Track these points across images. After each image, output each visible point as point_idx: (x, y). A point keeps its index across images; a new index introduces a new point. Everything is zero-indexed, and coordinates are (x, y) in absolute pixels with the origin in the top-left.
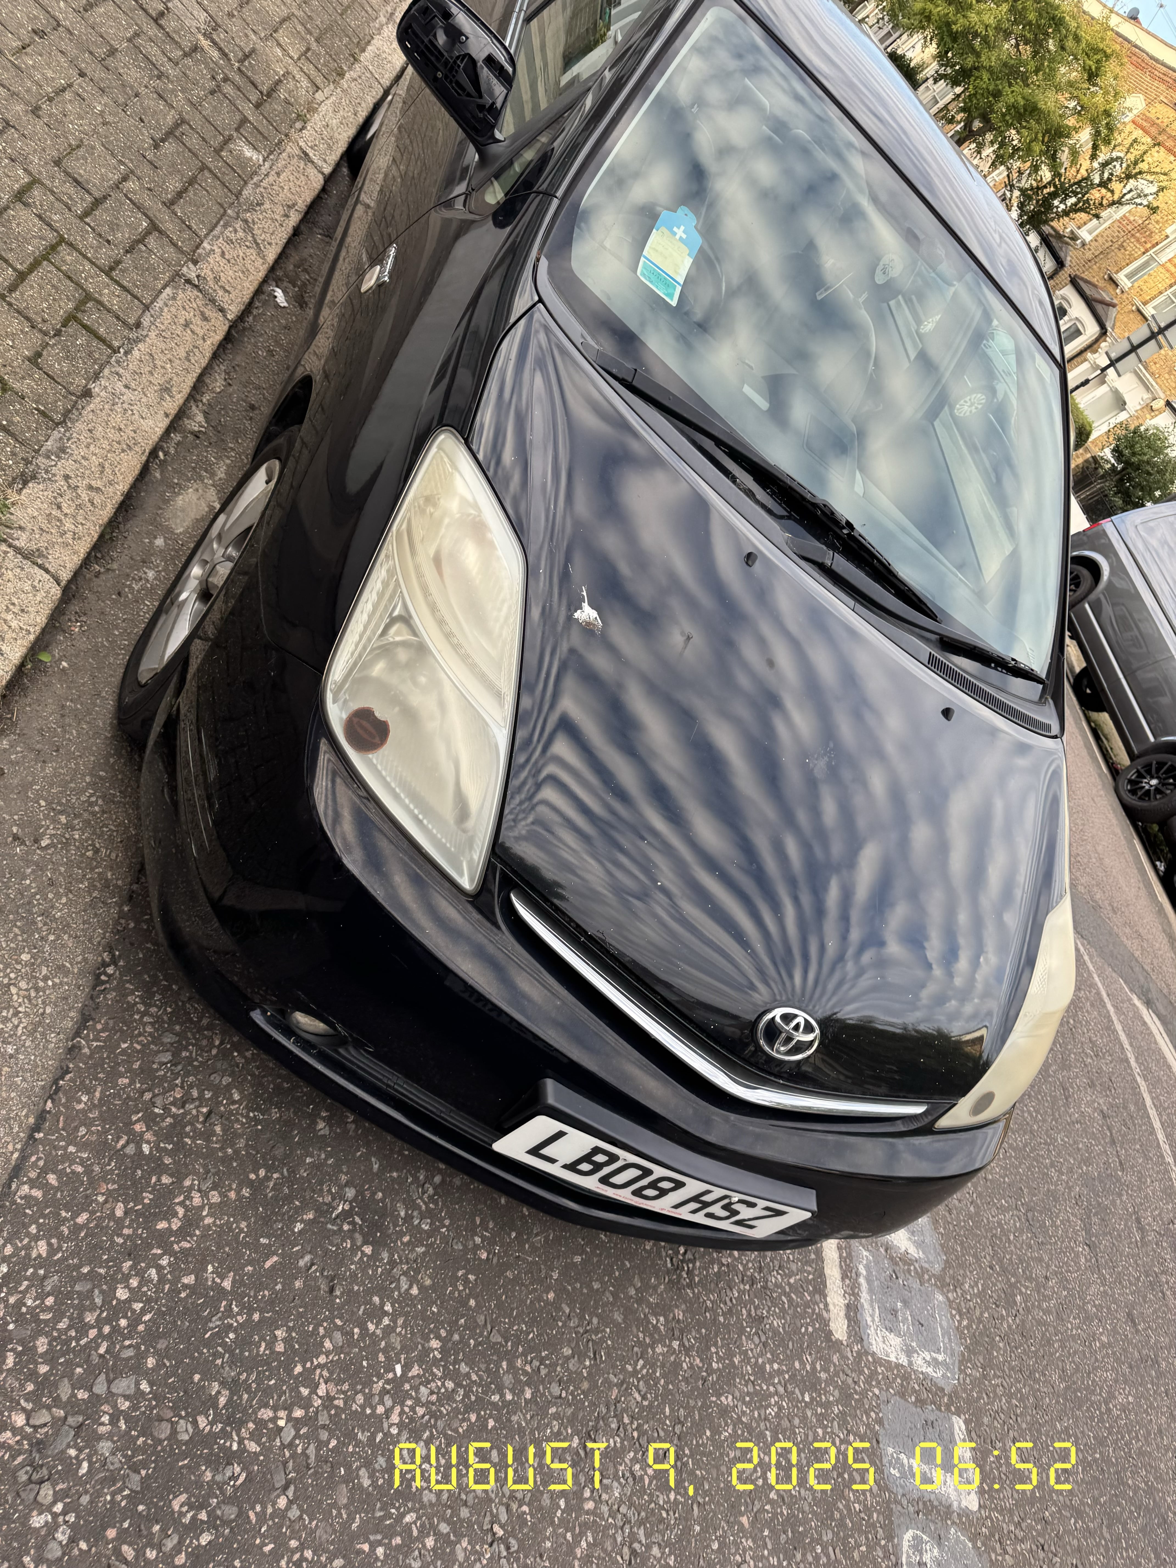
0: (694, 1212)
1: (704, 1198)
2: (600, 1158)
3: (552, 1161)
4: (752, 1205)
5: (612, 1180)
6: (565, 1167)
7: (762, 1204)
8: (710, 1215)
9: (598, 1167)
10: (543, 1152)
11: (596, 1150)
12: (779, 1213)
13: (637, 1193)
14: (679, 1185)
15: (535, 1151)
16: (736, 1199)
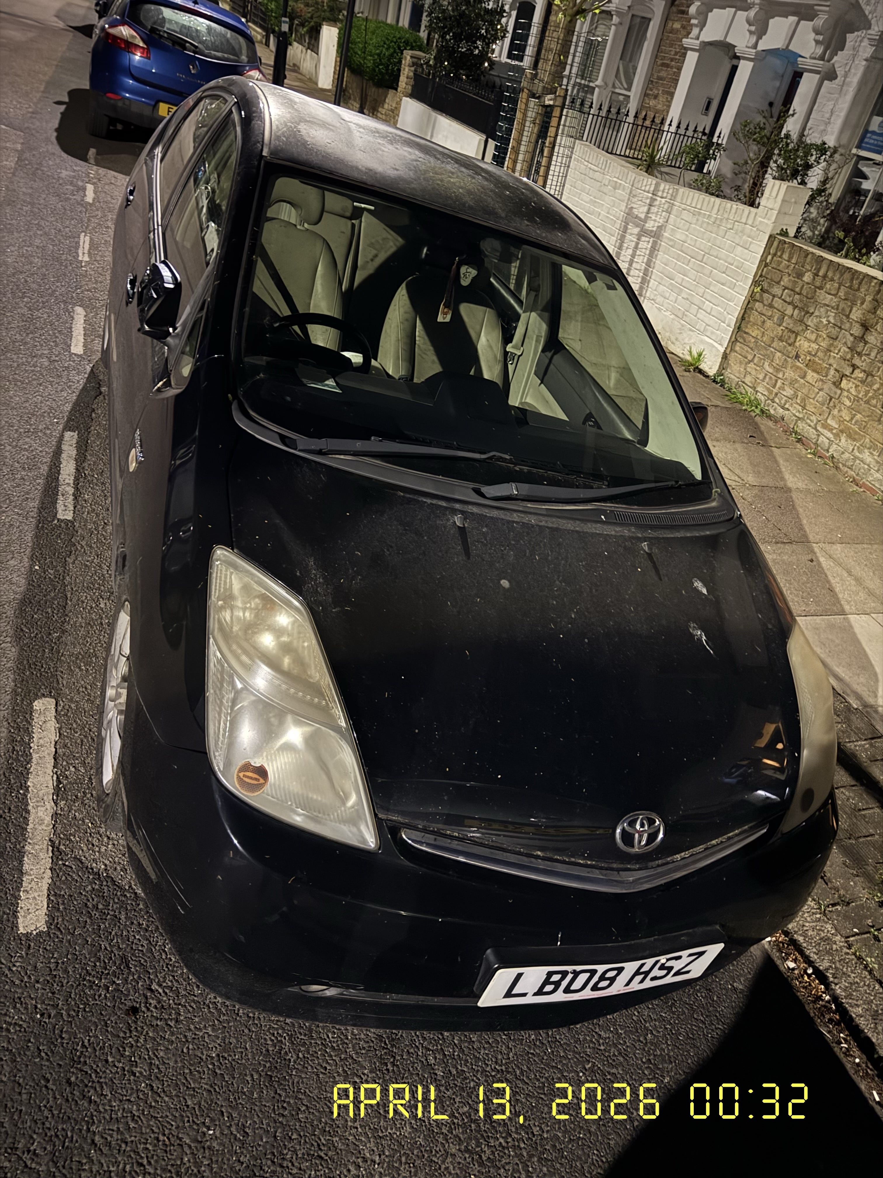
0: (642, 981)
2: (556, 978)
3: (524, 995)
4: (679, 958)
6: (535, 994)
7: (685, 953)
9: (557, 984)
10: (514, 992)
11: (550, 974)
12: (701, 954)
13: (595, 988)
14: (620, 970)
15: (509, 994)
16: (665, 960)
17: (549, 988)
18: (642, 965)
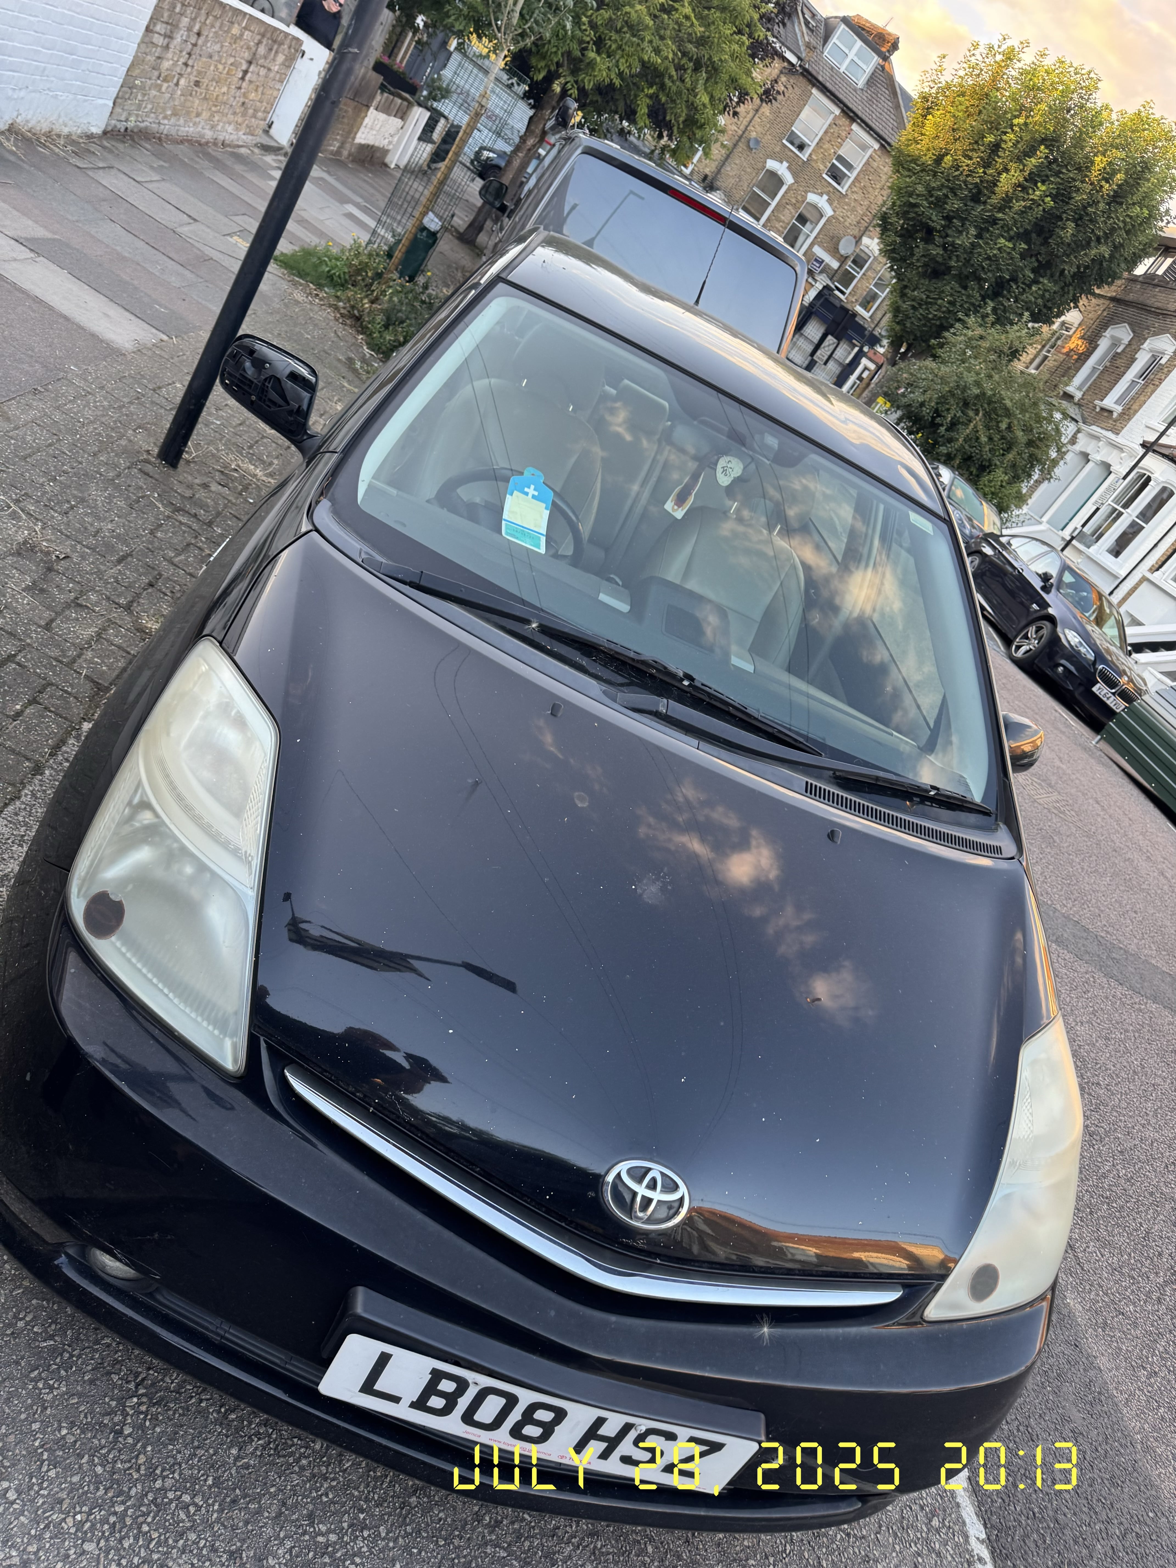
0: (605, 1455)
1: (601, 1432)
2: (447, 1386)
3: (396, 1400)
4: (671, 1437)
5: (478, 1417)
6: (413, 1405)
7: (683, 1432)
8: (627, 1460)
9: (451, 1400)
10: (377, 1387)
11: (437, 1376)
12: (715, 1447)
13: (516, 1432)
14: (560, 1415)
15: (368, 1387)
16: (643, 1429)
17: (436, 1402)
18: (600, 1422)
